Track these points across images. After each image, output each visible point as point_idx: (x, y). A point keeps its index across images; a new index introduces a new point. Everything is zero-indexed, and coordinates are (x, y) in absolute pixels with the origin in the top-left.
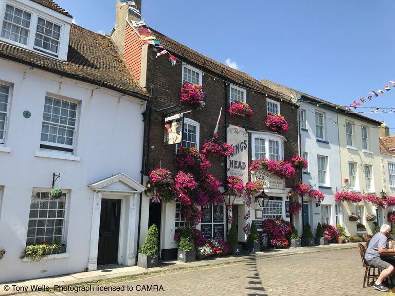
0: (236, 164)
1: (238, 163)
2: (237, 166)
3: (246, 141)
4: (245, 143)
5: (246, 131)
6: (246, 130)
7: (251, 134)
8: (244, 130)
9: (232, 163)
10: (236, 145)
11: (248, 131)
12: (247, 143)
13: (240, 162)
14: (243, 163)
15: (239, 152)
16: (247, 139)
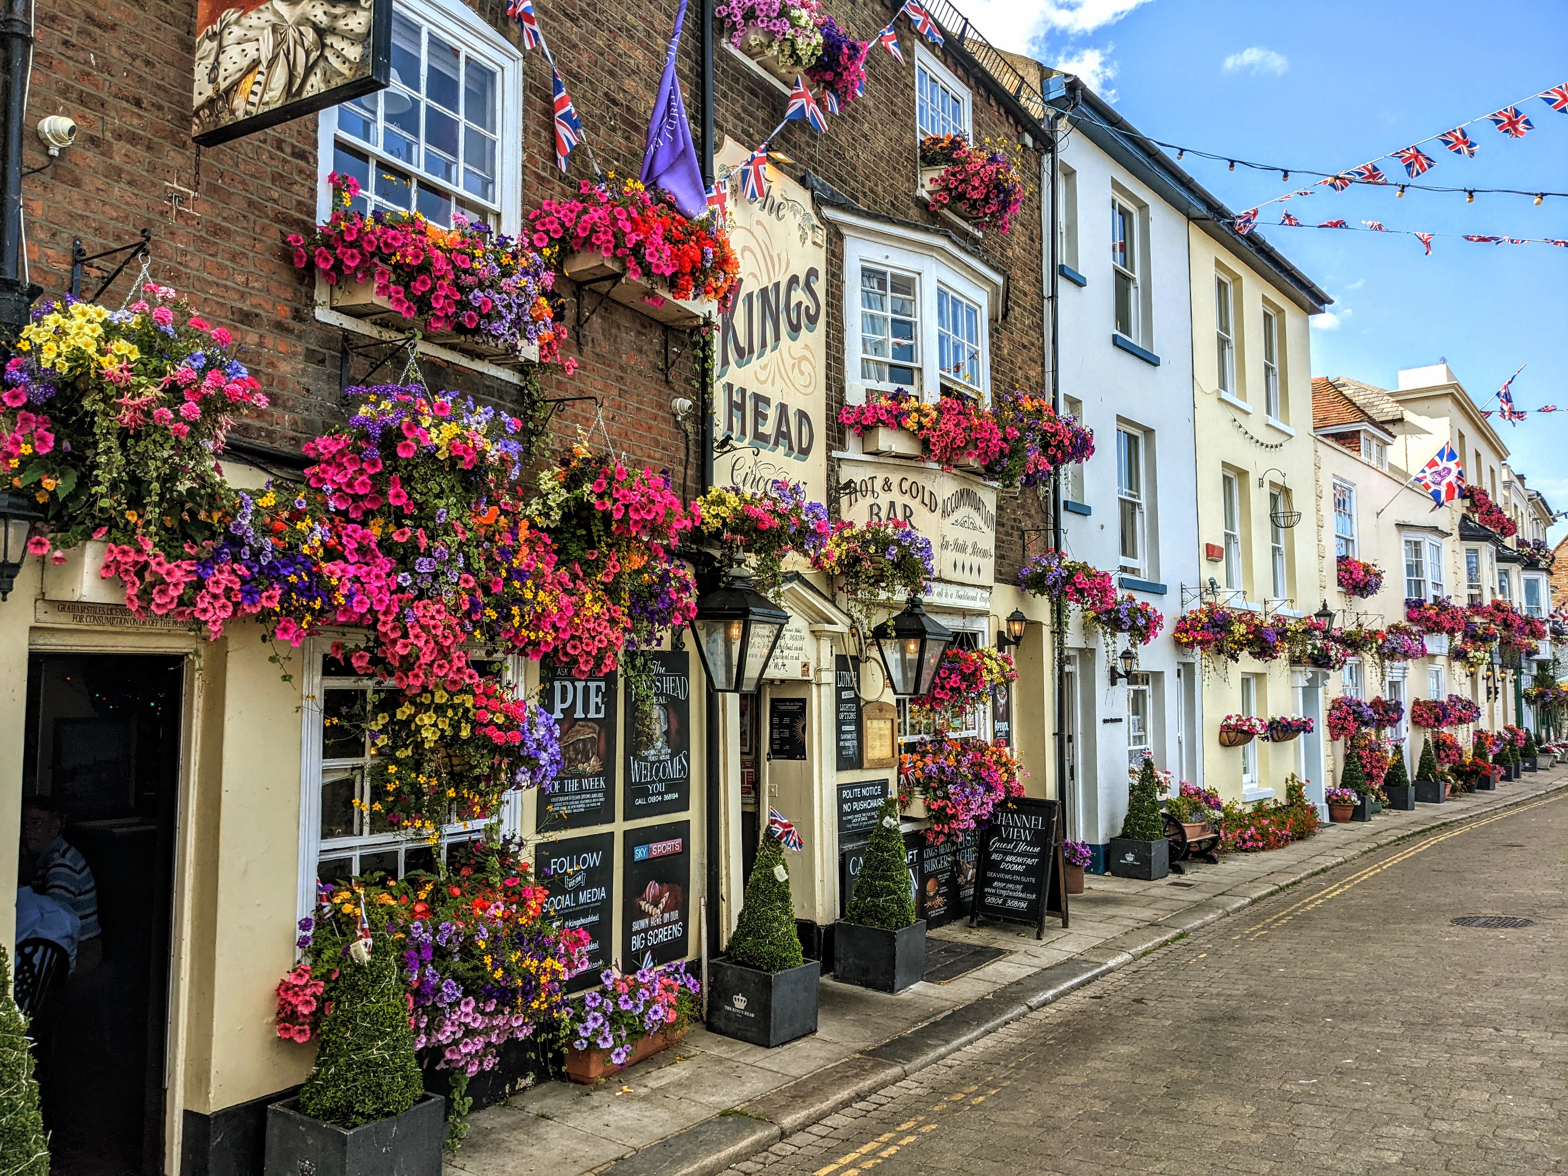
0: (760, 416)
1: (772, 413)
2: (769, 428)
3: (812, 273)
4: (808, 286)
5: (818, 214)
6: (818, 202)
7: (841, 237)
8: (803, 197)
9: (741, 407)
10: (764, 292)
11: (828, 213)
12: (820, 286)
13: (783, 408)
14: (802, 415)
15: (777, 338)
16: (819, 260)
